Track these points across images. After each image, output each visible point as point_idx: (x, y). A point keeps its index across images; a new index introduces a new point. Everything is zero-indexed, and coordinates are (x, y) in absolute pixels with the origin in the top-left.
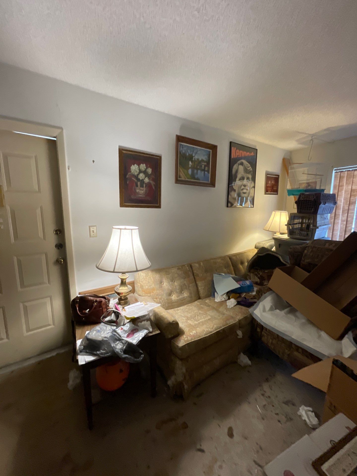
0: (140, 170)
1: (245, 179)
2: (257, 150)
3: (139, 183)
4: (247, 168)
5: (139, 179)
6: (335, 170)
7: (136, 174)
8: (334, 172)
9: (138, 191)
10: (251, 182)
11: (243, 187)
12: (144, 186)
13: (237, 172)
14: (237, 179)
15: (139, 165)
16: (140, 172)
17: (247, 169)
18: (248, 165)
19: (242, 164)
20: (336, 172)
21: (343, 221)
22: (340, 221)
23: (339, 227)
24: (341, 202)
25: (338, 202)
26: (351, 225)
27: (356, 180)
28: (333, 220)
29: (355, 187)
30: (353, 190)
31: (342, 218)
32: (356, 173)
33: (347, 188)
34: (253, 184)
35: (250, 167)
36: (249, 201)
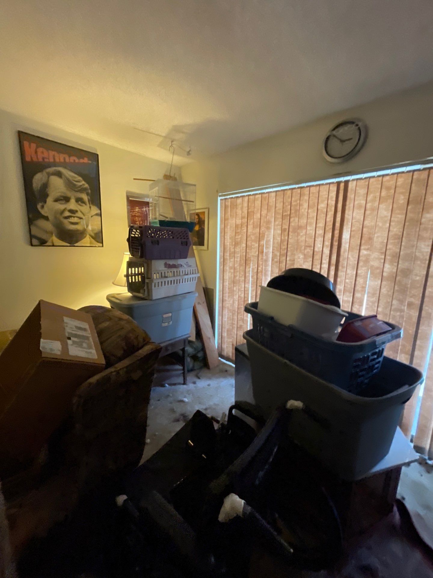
1: (73, 201)
2: (98, 155)
4: (75, 182)
6: (220, 196)
8: (219, 198)
10: (90, 207)
11: (67, 214)
13: (45, 186)
14: (50, 200)
17: (75, 185)
18: (75, 177)
19: (59, 174)
20: (221, 200)
21: (231, 268)
22: (228, 268)
23: (227, 276)
24: (228, 242)
25: (226, 242)
26: (238, 274)
27: (239, 212)
28: (222, 267)
29: (239, 222)
30: (237, 226)
31: (229, 264)
32: (239, 201)
33: (232, 222)
34: (95, 210)
35: (83, 182)
36: (88, 236)
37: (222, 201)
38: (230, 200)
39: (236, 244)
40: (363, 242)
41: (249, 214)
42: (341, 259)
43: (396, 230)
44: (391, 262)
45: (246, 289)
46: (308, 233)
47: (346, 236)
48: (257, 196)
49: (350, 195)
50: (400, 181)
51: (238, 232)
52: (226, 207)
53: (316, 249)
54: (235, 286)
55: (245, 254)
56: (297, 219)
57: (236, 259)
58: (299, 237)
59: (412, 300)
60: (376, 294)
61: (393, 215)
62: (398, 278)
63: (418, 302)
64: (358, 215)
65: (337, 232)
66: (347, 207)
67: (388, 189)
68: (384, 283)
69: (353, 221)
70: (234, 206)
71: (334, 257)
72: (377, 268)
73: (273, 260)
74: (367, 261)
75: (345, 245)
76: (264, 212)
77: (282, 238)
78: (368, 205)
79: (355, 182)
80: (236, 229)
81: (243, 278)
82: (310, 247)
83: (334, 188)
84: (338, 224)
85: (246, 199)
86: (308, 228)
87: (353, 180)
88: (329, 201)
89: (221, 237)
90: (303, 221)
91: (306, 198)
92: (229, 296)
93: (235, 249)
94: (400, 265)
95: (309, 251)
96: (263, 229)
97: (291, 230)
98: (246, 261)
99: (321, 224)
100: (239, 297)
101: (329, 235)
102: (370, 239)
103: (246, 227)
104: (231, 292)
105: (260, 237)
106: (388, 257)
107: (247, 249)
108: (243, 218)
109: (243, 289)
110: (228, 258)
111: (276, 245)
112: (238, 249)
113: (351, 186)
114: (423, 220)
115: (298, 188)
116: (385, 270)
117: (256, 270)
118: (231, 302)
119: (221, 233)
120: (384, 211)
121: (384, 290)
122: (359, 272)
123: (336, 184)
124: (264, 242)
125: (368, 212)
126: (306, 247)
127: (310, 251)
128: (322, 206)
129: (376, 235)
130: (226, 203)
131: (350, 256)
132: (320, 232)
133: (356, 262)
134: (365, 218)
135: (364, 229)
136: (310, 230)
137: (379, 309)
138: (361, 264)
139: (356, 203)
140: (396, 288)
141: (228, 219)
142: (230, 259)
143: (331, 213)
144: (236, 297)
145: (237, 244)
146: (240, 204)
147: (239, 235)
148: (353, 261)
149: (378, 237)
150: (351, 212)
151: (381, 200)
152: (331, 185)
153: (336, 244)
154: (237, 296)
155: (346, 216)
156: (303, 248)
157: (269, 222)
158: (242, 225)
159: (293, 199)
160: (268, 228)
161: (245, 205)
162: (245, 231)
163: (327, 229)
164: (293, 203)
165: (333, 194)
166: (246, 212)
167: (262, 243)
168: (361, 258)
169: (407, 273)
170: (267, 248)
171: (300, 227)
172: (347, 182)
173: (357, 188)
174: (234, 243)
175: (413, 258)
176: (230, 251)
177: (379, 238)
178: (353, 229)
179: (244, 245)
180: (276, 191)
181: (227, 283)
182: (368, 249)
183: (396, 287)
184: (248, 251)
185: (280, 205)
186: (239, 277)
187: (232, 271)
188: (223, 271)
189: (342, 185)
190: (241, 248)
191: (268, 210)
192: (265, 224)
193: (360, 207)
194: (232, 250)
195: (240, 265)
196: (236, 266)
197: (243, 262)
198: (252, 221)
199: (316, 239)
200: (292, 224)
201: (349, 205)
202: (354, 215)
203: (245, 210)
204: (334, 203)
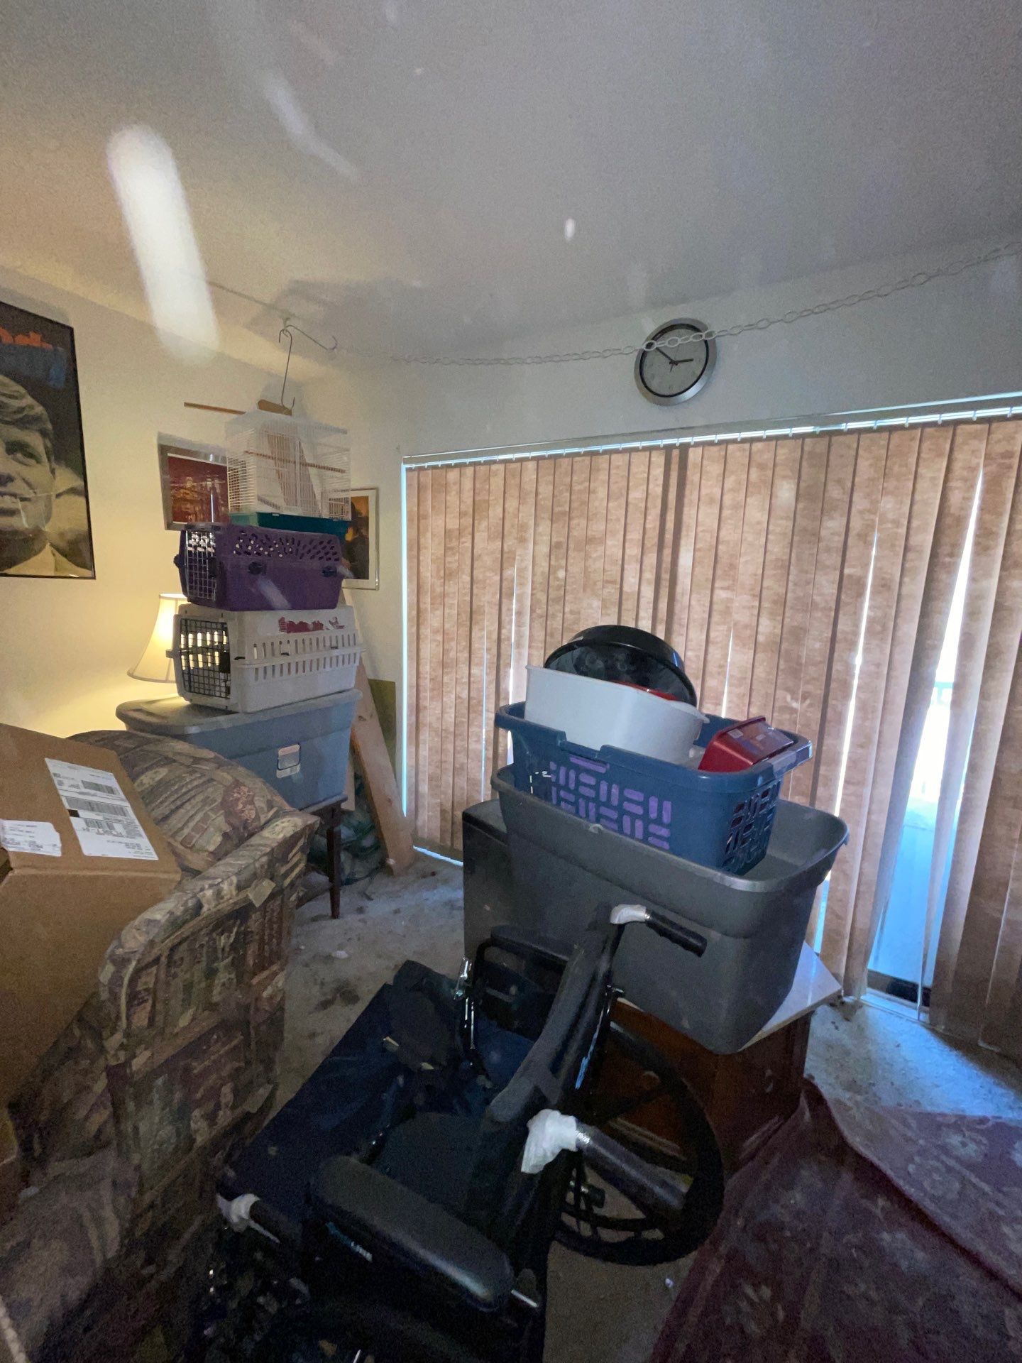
2: (71, 330)
6: (406, 462)
8: (404, 467)
10: (53, 471)
17: (3, 406)
20: (409, 470)
21: (435, 632)
22: (429, 630)
23: (428, 650)
24: (428, 572)
25: (422, 570)
26: (453, 644)
27: (452, 498)
28: (414, 629)
29: (453, 524)
30: (447, 533)
31: (433, 620)
32: (453, 475)
33: (436, 523)
34: (66, 479)
35: (29, 400)
36: (48, 548)
37: (411, 474)
38: (430, 472)
39: (448, 575)
40: (719, 572)
41: (477, 509)
42: (677, 608)
43: (778, 549)
44: (772, 615)
45: (472, 679)
46: (607, 553)
47: (685, 559)
48: (494, 467)
49: (693, 477)
50: (783, 452)
51: (452, 549)
52: (420, 488)
53: (626, 588)
54: (447, 673)
55: (468, 598)
56: (583, 522)
57: (447, 611)
58: (590, 562)
59: (810, 688)
60: (745, 678)
61: (772, 521)
62: (784, 646)
63: (821, 692)
64: (708, 516)
65: (667, 552)
66: (686, 501)
67: (762, 467)
68: (760, 656)
69: (700, 529)
70: (441, 487)
71: (663, 605)
72: (746, 627)
73: (532, 611)
74: (727, 612)
75: (684, 581)
76: (512, 504)
77: (552, 563)
78: (728, 500)
79: (699, 450)
80: (447, 540)
81: (466, 655)
82: (613, 582)
83: (658, 459)
84: (669, 536)
85: (470, 471)
86: (609, 543)
87: (697, 444)
88: (651, 486)
89: (409, 558)
90: (598, 527)
91: (603, 476)
92: (432, 698)
93: (446, 587)
94: (787, 620)
96: (509, 542)
97: (572, 546)
98: (473, 615)
99: (634, 535)
100: (457, 697)
101: (651, 559)
102: (733, 567)
103: (470, 537)
104: (439, 687)
105: (504, 561)
106: (765, 605)
107: (474, 587)
108: (462, 515)
109: (466, 680)
110: (429, 606)
111: (539, 579)
112: (451, 588)
113: (694, 455)
114: (823, 533)
115: (586, 454)
116: (761, 629)
117: (495, 636)
118: (438, 711)
119: (410, 549)
120: (756, 513)
121: (760, 671)
122: (712, 635)
123: (663, 452)
124: (511, 572)
125: (726, 513)
126: (607, 582)
127: (613, 591)
128: (637, 495)
129: (742, 560)
130: (422, 479)
131: (693, 603)
132: (633, 551)
133: (707, 616)
134: (722, 524)
135: (720, 547)
136: (613, 546)
137: (751, 710)
138: (715, 618)
139: (704, 492)
140: (782, 666)
141: (425, 517)
142: (433, 610)
143: (654, 513)
144: (450, 699)
145: (450, 574)
146: (455, 484)
147: (454, 554)
148: (699, 612)
149: (746, 562)
150: (694, 512)
151: (750, 489)
152: (654, 453)
153: (666, 576)
154: (453, 696)
155: (685, 518)
156: (600, 584)
157: (522, 527)
158: (460, 532)
159: (575, 478)
160: (522, 540)
161: (468, 484)
162: (469, 544)
163: (648, 544)
164: (576, 488)
165: (658, 472)
166: (470, 501)
167: (507, 573)
168: (715, 607)
169: (798, 634)
170: (521, 584)
171: (589, 540)
172: (684, 448)
173: (705, 462)
174: (442, 573)
175: (808, 606)
176: (433, 591)
177: (749, 566)
178: (699, 545)
179: (467, 578)
180: (538, 459)
181: (426, 668)
182: (728, 588)
183: (782, 662)
184: (475, 591)
185: (546, 490)
186: (457, 651)
187: (440, 638)
188: (417, 639)
189: (676, 453)
190: (460, 584)
191: (521, 499)
192: (515, 531)
193: (712, 501)
194: (439, 590)
195: (459, 625)
196: (447, 626)
197: (465, 617)
198: (484, 524)
199: (626, 566)
200: (575, 533)
201: (691, 495)
202: (700, 517)
203: (468, 497)
204: (659, 490)
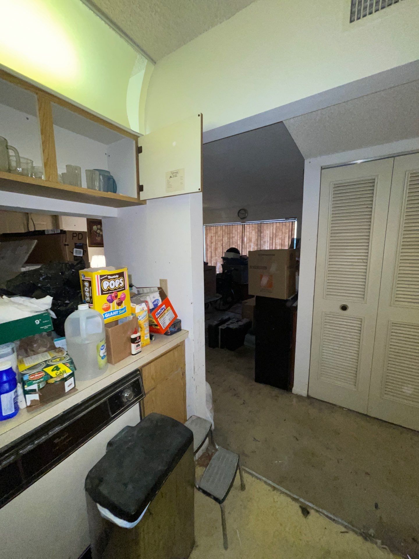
0: (97, 228)
3: (97, 235)
5: (97, 233)
6: (204, 225)
7: (96, 230)
9: (97, 239)
12: (100, 236)
15: (97, 226)
16: (98, 229)
20: (205, 227)
21: (210, 252)
23: (208, 255)
25: (207, 242)
26: (213, 254)
27: (212, 231)
30: (212, 236)
31: (209, 250)
32: (212, 228)
33: (209, 235)
39: (212, 243)
41: (216, 233)
43: (256, 238)
47: (245, 239)
48: (219, 227)
49: (246, 228)
50: (256, 224)
51: (212, 239)
52: (207, 230)
53: (238, 244)
54: (212, 259)
55: (215, 246)
56: (232, 234)
57: (212, 249)
58: (233, 240)
61: (255, 234)
64: (248, 234)
65: (243, 238)
67: (254, 227)
70: (210, 229)
71: (243, 246)
72: (254, 248)
74: (251, 246)
75: (246, 242)
76: (221, 232)
77: (228, 240)
78: (250, 231)
81: (215, 255)
83: (241, 226)
84: (243, 236)
85: (215, 227)
90: (234, 235)
91: (234, 228)
93: (211, 245)
95: (236, 244)
97: (230, 238)
99: (239, 236)
100: (214, 262)
101: (241, 239)
102: (251, 240)
104: (211, 261)
108: (214, 234)
109: (215, 259)
113: (246, 225)
114: (261, 235)
115: (232, 225)
120: (253, 233)
125: (250, 233)
126: (236, 243)
128: (239, 231)
131: (247, 245)
132: (239, 238)
133: (249, 247)
134: (250, 235)
135: (249, 238)
136: (236, 238)
139: (247, 230)
142: (210, 248)
143: (241, 233)
151: (252, 230)
155: (245, 233)
158: (214, 236)
159: (230, 228)
161: (215, 229)
162: (215, 238)
163: (241, 237)
164: (231, 230)
165: (241, 228)
171: (233, 237)
172: (244, 225)
175: (260, 245)
176: (209, 246)
177: (253, 240)
178: (247, 237)
179: (215, 243)
180: (225, 226)
181: (208, 258)
182: (251, 243)
185: (226, 230)
188: (207, 253)
189: (243, 225)
191: (223, 231)
193: (248, 232)
195: (214, 251)
196: (212, 251)
197: (215, 249)
198: (217, 235)
199: (238, 240)
200: (231, 236)
201: (245, 231)
202: (247, 234)
203: (215, 231)
204: (241, 230)
